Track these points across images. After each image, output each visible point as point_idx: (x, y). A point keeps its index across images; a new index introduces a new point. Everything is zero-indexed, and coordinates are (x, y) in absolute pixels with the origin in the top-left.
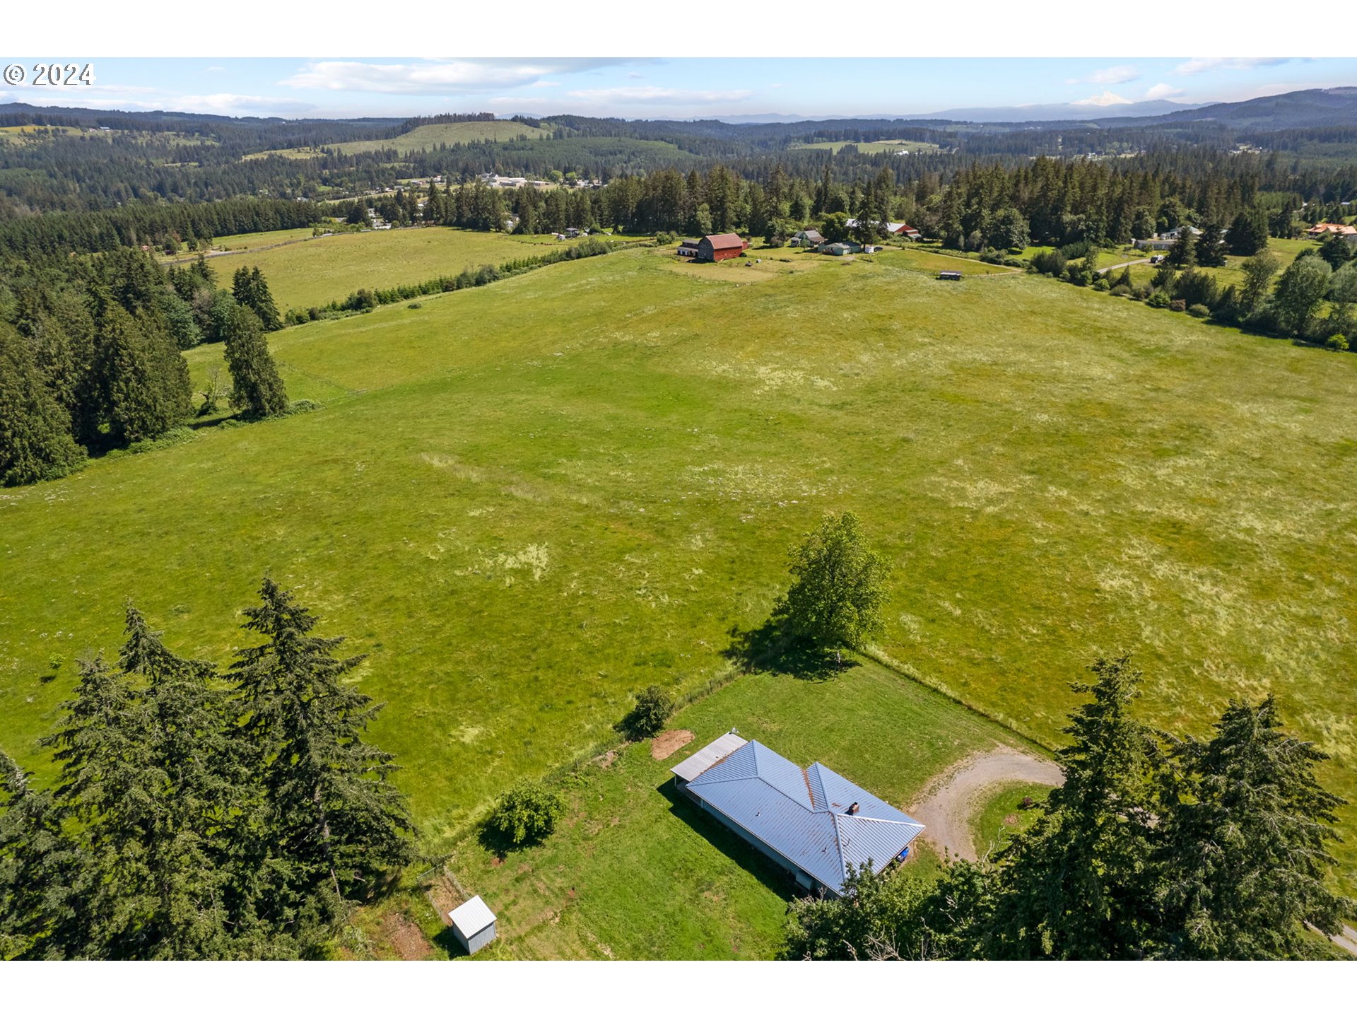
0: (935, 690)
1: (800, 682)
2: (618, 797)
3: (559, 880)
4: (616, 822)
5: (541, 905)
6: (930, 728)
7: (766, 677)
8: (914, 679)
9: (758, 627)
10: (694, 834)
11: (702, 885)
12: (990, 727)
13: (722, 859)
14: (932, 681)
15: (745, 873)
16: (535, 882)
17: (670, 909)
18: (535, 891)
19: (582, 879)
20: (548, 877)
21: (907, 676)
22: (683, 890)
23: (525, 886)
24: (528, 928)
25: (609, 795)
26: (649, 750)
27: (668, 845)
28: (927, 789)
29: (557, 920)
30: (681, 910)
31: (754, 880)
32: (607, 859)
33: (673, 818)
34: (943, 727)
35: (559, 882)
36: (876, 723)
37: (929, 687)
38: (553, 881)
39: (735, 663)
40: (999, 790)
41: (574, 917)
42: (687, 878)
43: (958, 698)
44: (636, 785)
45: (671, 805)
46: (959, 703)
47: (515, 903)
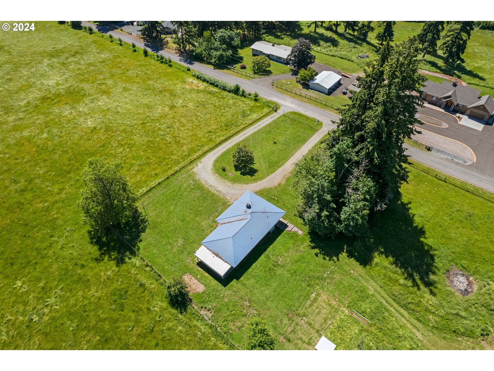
0: (159, 184)
1: (147, 230)
2: (232, 304)
3: (285, 322)
4: (247, 304)
5: (299, 327)
6: (182, 189)
7: (141, 245)
8: (151, 190)
9: (96, 247)
10: (250, 270)
11: (276, 265)
12: (183, 171)
13: (263, 257)
14: (153, 184)
15: (268, 250)
16: (288, 332)
17: (289, 275)
18: (293, 331)
19: (282, 312)
20: (284, 327)
21: (148, 191)
22: (279, 271)
23: (291, 336)
24: (311, 329)
25: (231, 309)
26: (198, 294)
27: (258, 279)
28: (218, 193)
29: (304, 318)
30: (289, 271)
31: (271, 246)
32: (269, 303)
33: (242, 279)
34: (183, 185)
35: (286, 321)
36: (179, 204)
37: (157, 185)
38: (285, 325)
39: (130, 259)
40: (217, 175)
41: (301, 312)
42: (273, 270)
43: (166, 177)
44: (223, 297)
45: (235, 280)
46: (168, 178)
47: (301, 339)
